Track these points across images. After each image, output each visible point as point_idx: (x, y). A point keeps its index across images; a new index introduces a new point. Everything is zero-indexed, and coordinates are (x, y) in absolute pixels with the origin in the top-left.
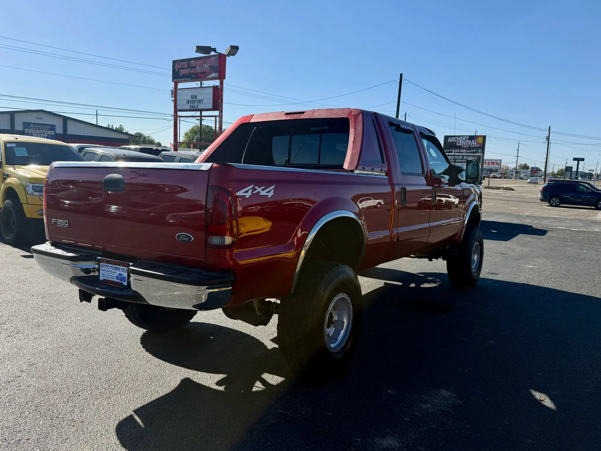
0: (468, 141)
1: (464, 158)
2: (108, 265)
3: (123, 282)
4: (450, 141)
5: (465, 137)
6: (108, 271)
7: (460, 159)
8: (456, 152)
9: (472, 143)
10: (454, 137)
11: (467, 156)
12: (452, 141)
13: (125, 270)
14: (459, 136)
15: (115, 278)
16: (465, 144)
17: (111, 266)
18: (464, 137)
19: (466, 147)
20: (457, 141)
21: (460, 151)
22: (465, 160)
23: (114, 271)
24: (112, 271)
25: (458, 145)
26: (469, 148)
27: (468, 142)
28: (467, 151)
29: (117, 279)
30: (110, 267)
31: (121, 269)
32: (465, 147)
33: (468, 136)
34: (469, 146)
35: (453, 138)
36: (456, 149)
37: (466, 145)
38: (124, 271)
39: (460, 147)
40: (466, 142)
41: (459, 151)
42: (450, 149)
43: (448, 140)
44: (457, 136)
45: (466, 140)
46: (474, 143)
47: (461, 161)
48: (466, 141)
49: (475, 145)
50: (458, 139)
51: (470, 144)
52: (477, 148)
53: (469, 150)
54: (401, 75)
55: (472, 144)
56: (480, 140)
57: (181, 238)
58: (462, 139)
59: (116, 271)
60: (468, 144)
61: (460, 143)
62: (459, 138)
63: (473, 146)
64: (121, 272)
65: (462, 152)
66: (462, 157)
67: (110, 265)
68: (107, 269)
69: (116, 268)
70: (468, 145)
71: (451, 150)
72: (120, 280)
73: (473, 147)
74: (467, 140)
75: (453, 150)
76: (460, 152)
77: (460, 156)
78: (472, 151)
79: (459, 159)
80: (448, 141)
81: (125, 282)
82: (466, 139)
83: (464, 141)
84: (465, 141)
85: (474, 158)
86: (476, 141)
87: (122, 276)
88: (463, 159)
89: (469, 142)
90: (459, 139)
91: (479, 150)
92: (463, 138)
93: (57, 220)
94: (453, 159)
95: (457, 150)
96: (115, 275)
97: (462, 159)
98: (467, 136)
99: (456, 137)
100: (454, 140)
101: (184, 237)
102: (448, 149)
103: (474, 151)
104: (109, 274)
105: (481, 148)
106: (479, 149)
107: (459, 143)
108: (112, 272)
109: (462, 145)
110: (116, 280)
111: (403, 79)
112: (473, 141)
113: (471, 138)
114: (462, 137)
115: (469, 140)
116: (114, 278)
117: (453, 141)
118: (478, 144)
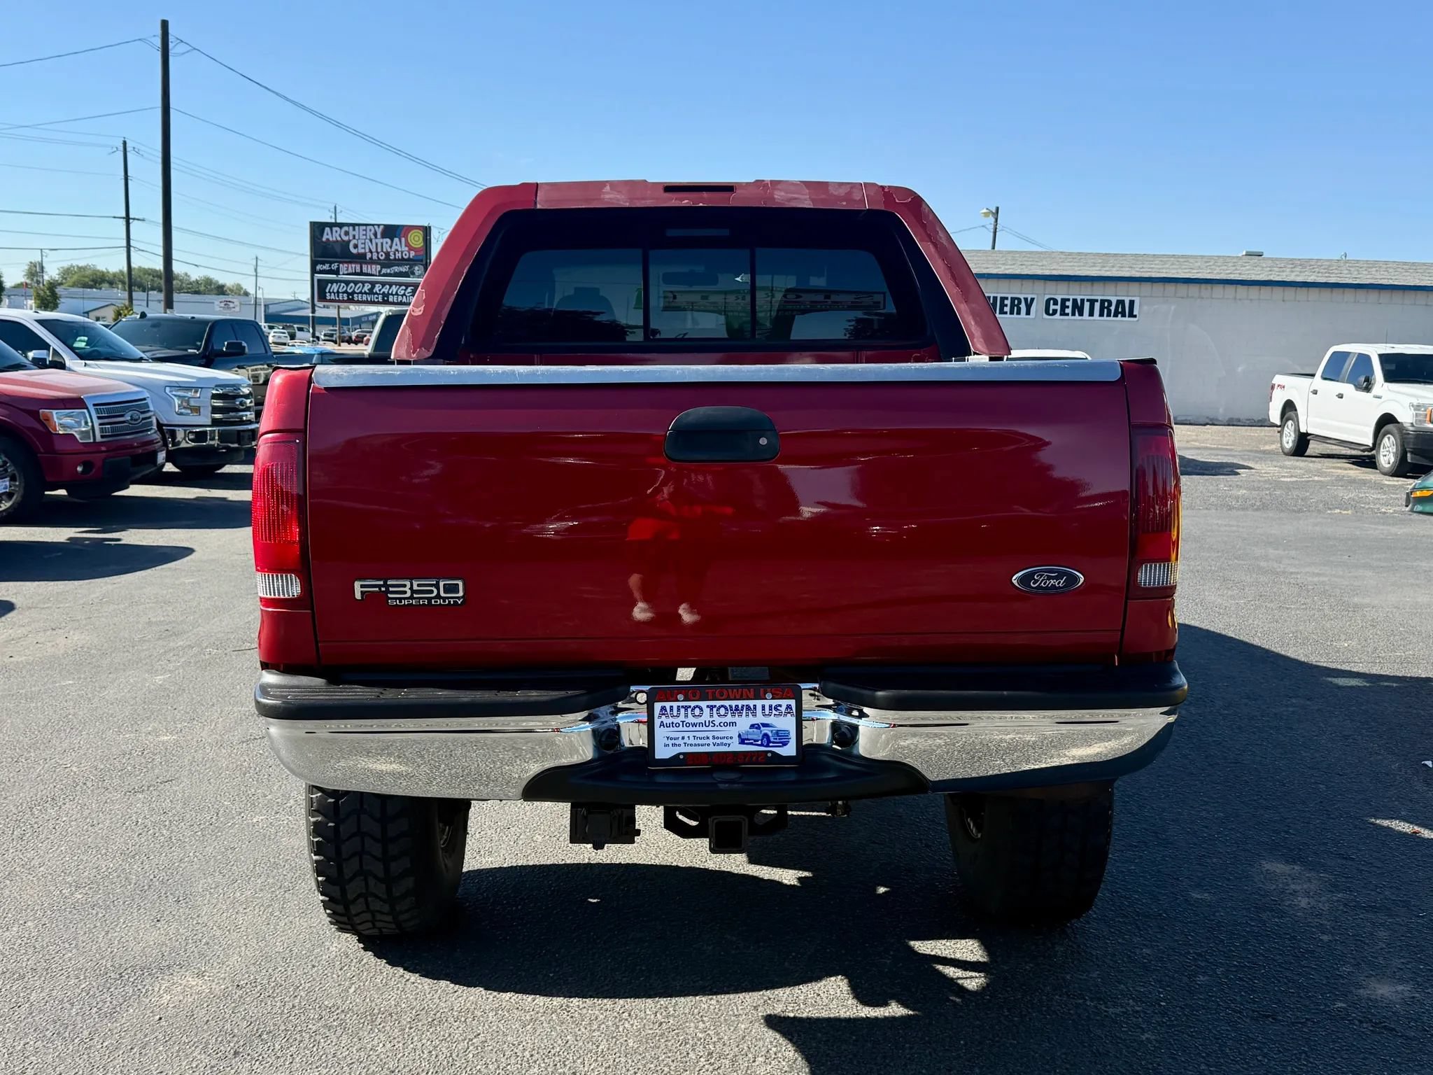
0: (381, 240)
1: (377, 289)
2: (693, 704)
3: (775, 750)
4: (328, 239)
5: (371, 227)
6: (694, 725)
7: (365, 293)
8: (350, 271)
9: (394, 247)
10: (341, 228)
11: (383, 284)
12: (334, 239)
13: (781, 708)
14: (354, 225)
15: (736, 740)
16: (374, 250)
17: (711, 708)
18: (369, 228)
19: (378, 257)
20: (351, 238)
21: (361, 268)
22: (378, 294)
23: (729, 719)
24: (719, 719)
25: (354, 251)
26: (388, 262)
27: (382, 244)
28: (384, 271)
29: (741, 743)
30: (707, 710)
31: (759, 707)
32: (375, 257)
33: (382, 227)
34: (387, 254)
35: (338, 229)
36: (351, 262)
37: (378, 253)
38: (773, 712)
39: (361, 258)
40: (377, 244)
41: (358, 270)
42: (331, 263)
43: (322, 236)
44: (348, 225)
45: (376, 237)
46: (398, 248)
47: (369, 299)
48: (377, 240)
49: (402, 252)
50: (354, 233)
51: (389, 250)
52: (411, 262)
53: (389, 267)
54: (165, 25)
55: (393, 250)
56: (417, 239)
57: (1034, 583)
58: (362, 232)
59: (736, 719)
60: (385, 250)
61: (361, 244)
62: (354, 230)
63: (399, 255)
64: (760, 719)
65: (369, 271)
66: (370, 286)
67: (704, 704)
68: (691, 720)
69: (737, 710)
70: (382, 251)
71: (334, 266)
72: (759, 742)
73: (399, 260)
74: (379, 236)
75: (341, 265)
76: (361, 274)
77: (363, 283)
78: (396, 269)
79: (361, 293)
80: (324, 239)
81: (785, 745)
82: (375, 235)
83: (371, 240)
84: (374, 241)
85: (405, 290)
86: (403, 239)
87: (765, 730)
88: (374, 294)
89: (384, 245)
90: (356, 233)
91: (416, 268)
92: (366, 230)
93: (392, 583)
94: (343, 293)
95: (353, 266)
96: (733, 732)
97: (371, 292)
98: (379, 225)
99: (346, 228)
100: (340, 236)
101: (1049, 578)
102: (328, 262)
103: (404, 269)
104: (698, 734)
105: (422, 261)
106: (416, 265)
107: (356, 246)
108: (717, 724)
109: (367, 250)
110: (736, 747)
111: (171, 38)
112: (396, 240)
113: (391, 231)
114: (364, 228)
115: (383, 236)
116: (729, 741)
117: (339, 239)
118: (411, 249)
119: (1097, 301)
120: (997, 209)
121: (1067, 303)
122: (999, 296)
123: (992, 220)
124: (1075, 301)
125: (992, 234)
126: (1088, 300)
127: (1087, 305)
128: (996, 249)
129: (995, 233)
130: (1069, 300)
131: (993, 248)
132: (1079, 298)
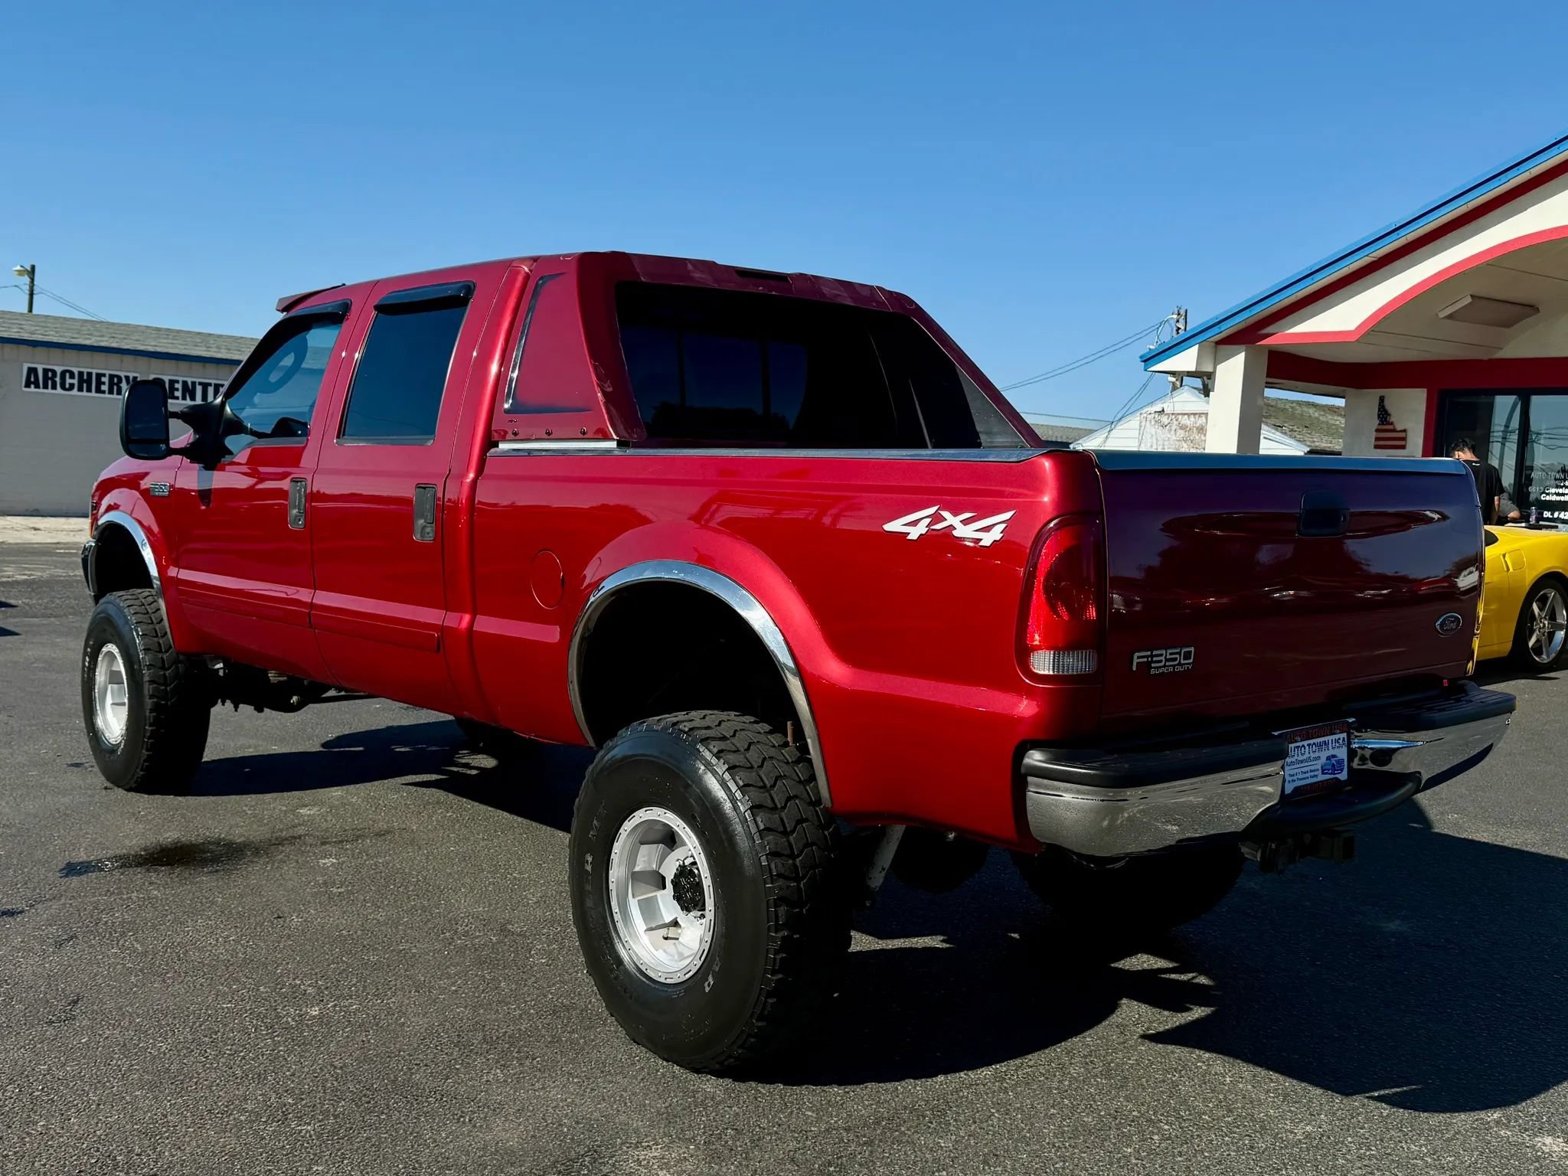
2: (1300, 744)
3: (1337, 776)
6: (1302, 762)
13: (1341, 741)
17: (1309, 745)
23: (1317, 754)
24: (1313, 755)
29: (1323, 773)
30: (1307, 748)
31: (1330, 742)
38: (1337, 745)
59: (1320, 753)
64: (1331, 752)
67: (1305, 743)
68: (1301, 758)
69: (1320, 746)
72: (1331, 772)
81: (1342, 771)
87: (1333, 761)
93: (1155, 653)
96: (1319, 765)
104: (1304, 770)
108: (1312, 759)
110: (1321, 777)
116: (1316, 773)
119: (210, 385)
120: (33, 267)
121: (176, 386)
122: (94, 371)
123: (26, 279)
124: (185, 383)
125: (27, 298)
126: (200, 384)
127: (199, 390)
128: (35, 311)
129: (31, 295)
130: (178, 382)
131: (30, 310)
132: (189, 380)
